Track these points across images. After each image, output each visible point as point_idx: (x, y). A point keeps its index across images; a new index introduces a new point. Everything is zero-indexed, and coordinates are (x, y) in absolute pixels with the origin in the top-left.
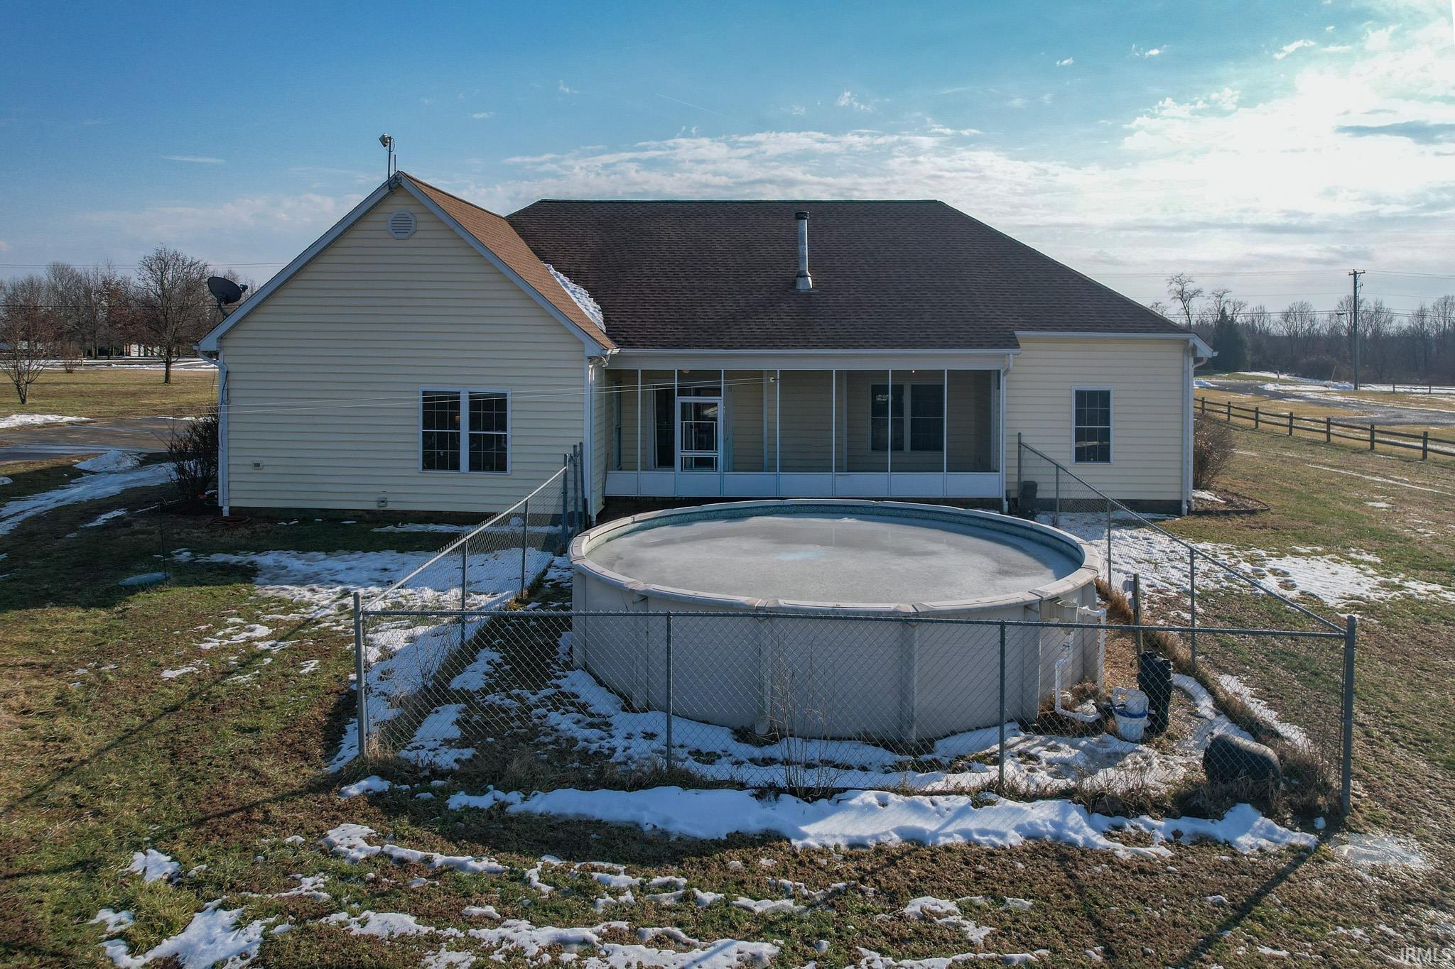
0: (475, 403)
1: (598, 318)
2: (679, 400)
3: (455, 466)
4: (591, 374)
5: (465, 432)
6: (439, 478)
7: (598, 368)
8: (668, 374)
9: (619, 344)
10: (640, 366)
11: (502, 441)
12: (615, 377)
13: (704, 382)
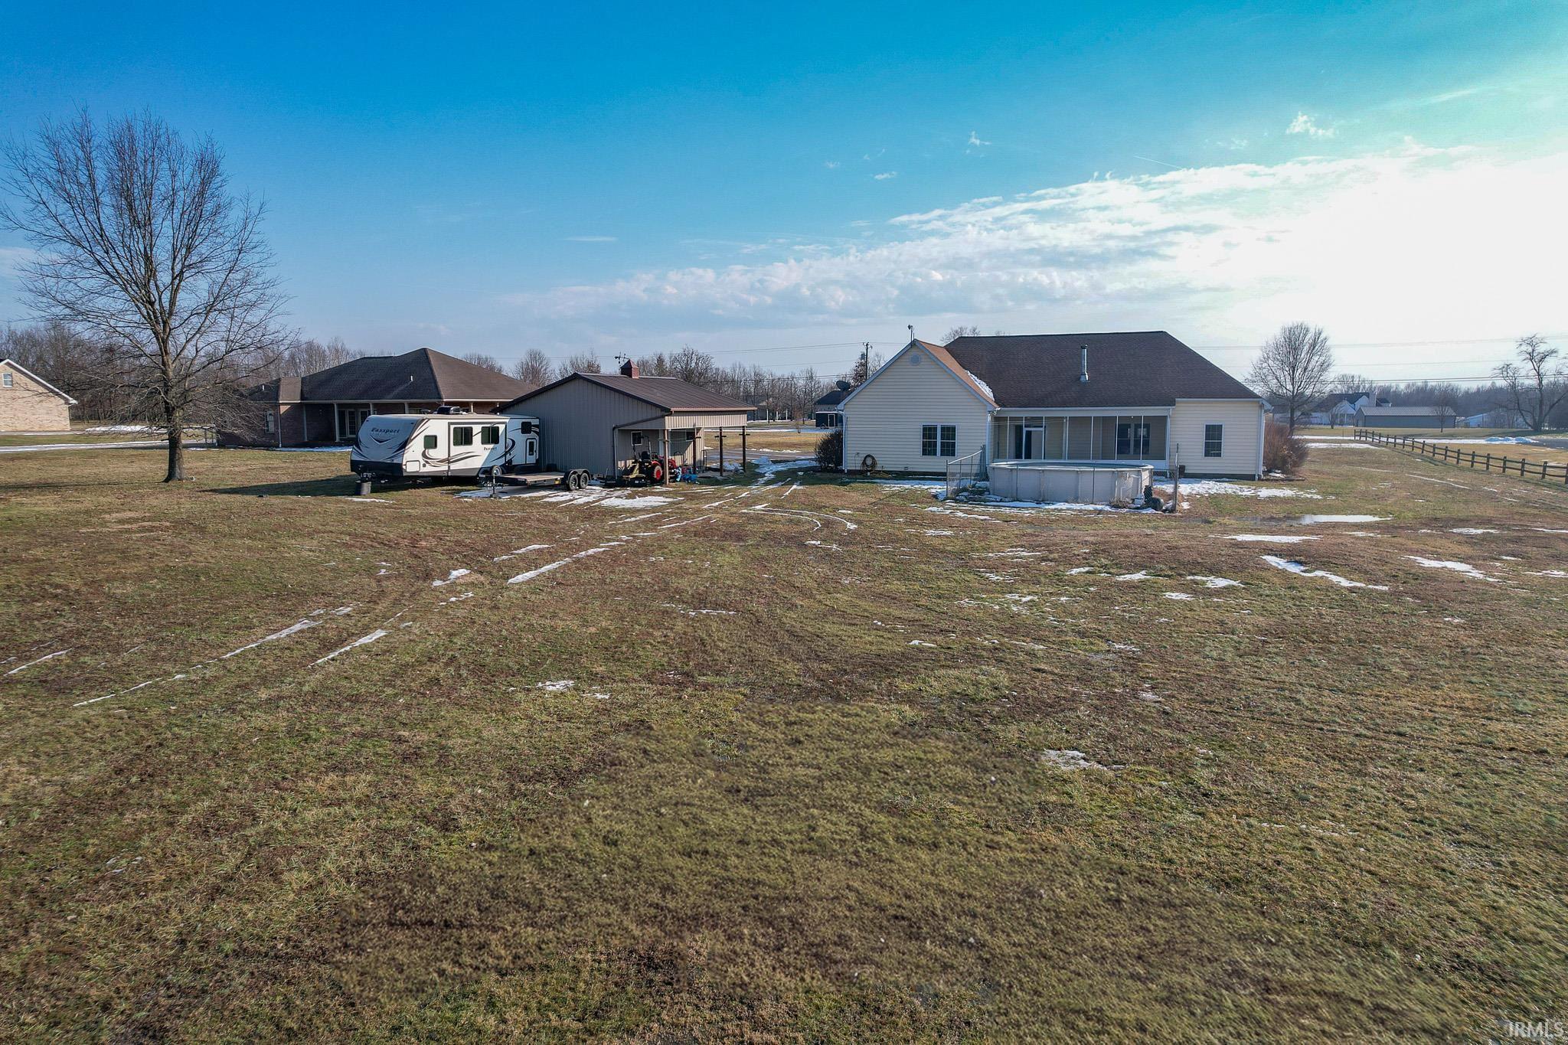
0: (943, 429)
1: (991, 395)
2: (1025, 430)
3: (935, 454)
4: (989, 418)
5: (939, 441)
6: (929, 459)
7: (992, 416)
8: (1021, 418)
9: (1000, 406)
10: (1009, 415)
11: (954, 445)
12: (997, 419)
13: (1035, 421)
